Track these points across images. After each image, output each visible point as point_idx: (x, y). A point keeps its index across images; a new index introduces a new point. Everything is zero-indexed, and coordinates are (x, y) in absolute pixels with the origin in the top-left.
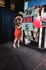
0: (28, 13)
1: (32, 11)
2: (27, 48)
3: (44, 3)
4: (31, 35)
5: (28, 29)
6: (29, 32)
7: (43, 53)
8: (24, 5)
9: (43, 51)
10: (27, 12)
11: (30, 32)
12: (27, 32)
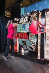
2: (24, 59)
7: (43, 65)
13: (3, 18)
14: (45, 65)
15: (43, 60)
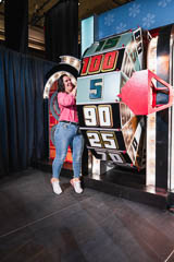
8: (80, 29)
13: (23, 56)
14: (171, 212)
15: (166, 195)
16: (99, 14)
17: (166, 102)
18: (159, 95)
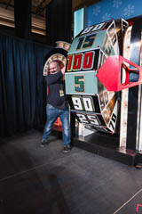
0: (83, 43)
1: (95, 35)
3: (133, 12)
4: (91, 109)
5: (83, 91)
6: (85, 100)
9: (133, 160)
10: (81, 40)
11: (89, 100)
12: (79, 99)
14: (137, 168)
15: (133, 155)
16: (88, 6)
17: (137, 81)
18: (131, 74)
